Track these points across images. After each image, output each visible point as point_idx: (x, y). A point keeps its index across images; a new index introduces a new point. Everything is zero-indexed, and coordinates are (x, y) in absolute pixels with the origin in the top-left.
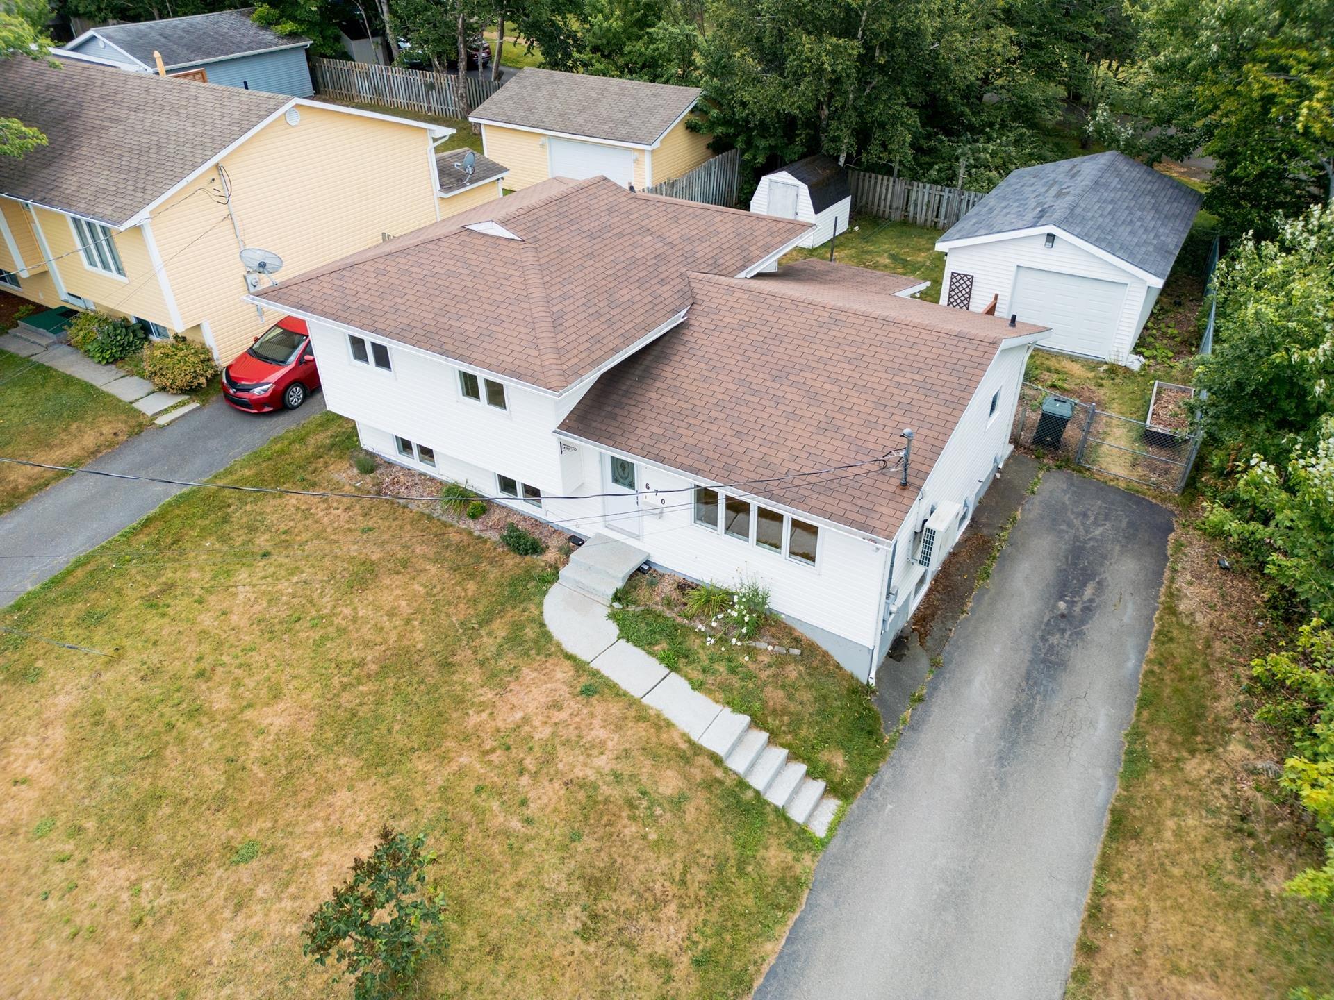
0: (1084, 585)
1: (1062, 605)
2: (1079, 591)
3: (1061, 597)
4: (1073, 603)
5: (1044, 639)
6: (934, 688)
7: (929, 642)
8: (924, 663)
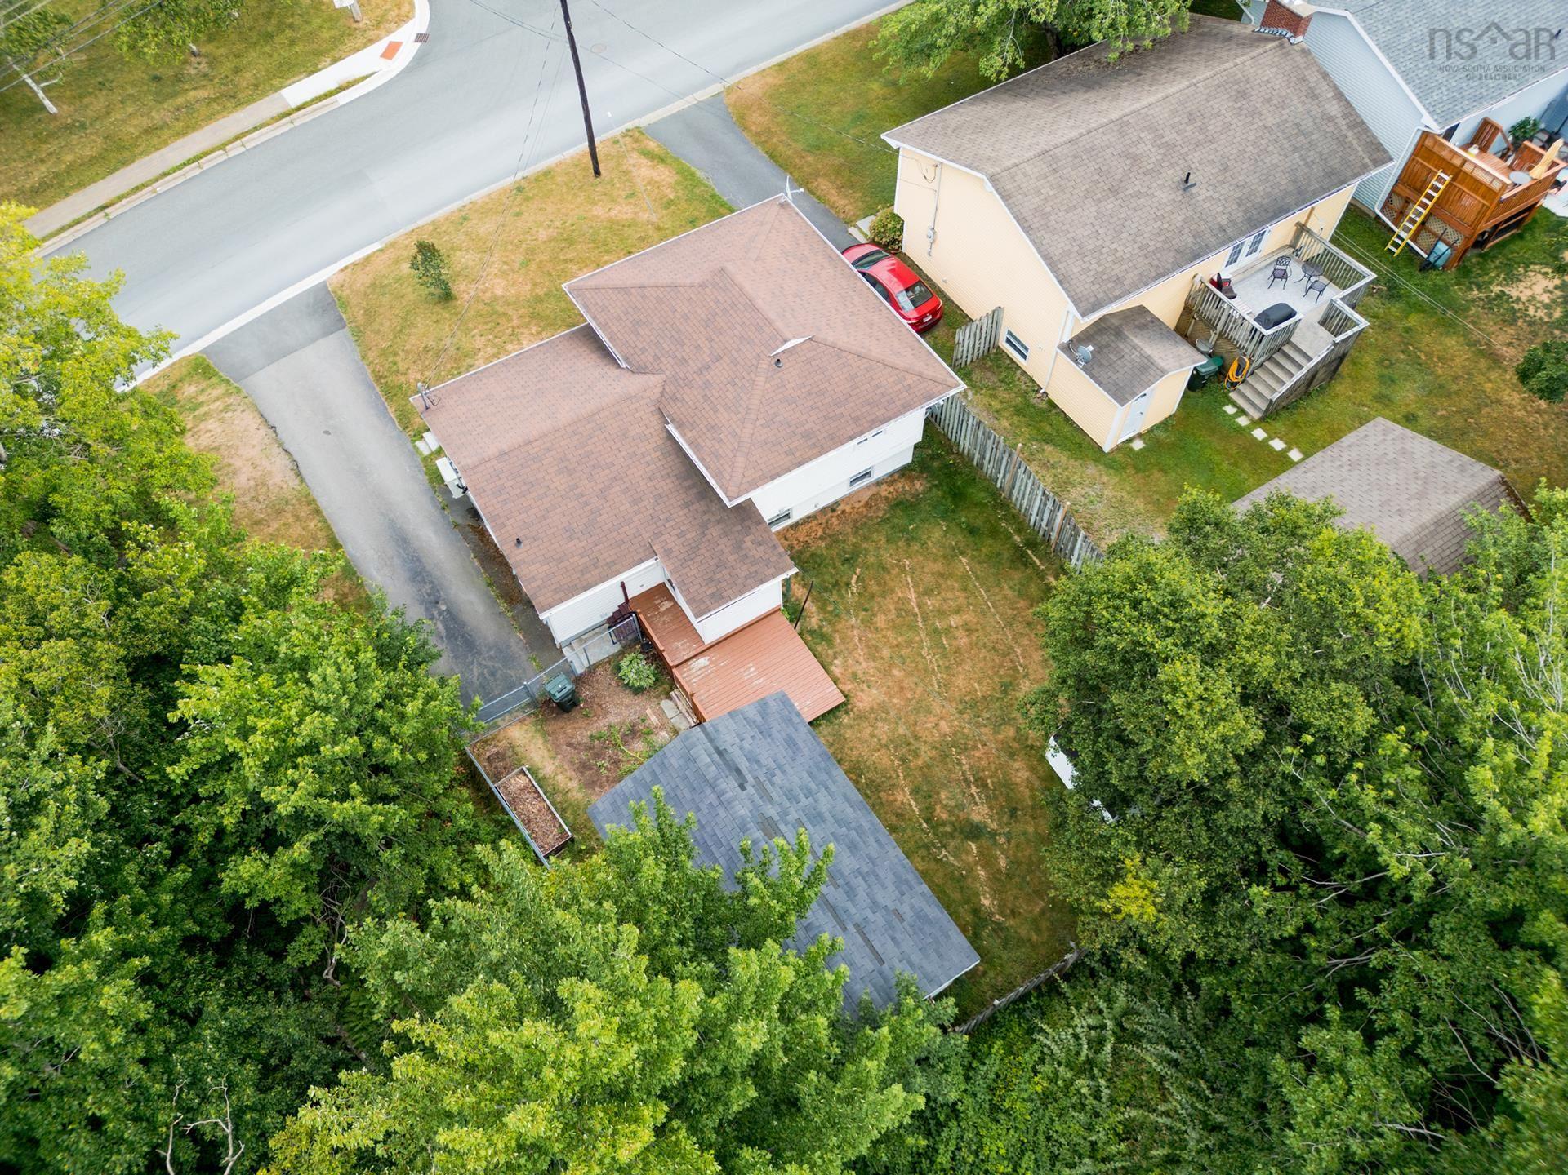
0: (447, 629)
1: (444, 608)
2: (444, 622)
3: (448, 611)
4: (440, 613)
5: (431, 582)
6: (444, 517)
7: (469, 529)
8: (460, 521)
